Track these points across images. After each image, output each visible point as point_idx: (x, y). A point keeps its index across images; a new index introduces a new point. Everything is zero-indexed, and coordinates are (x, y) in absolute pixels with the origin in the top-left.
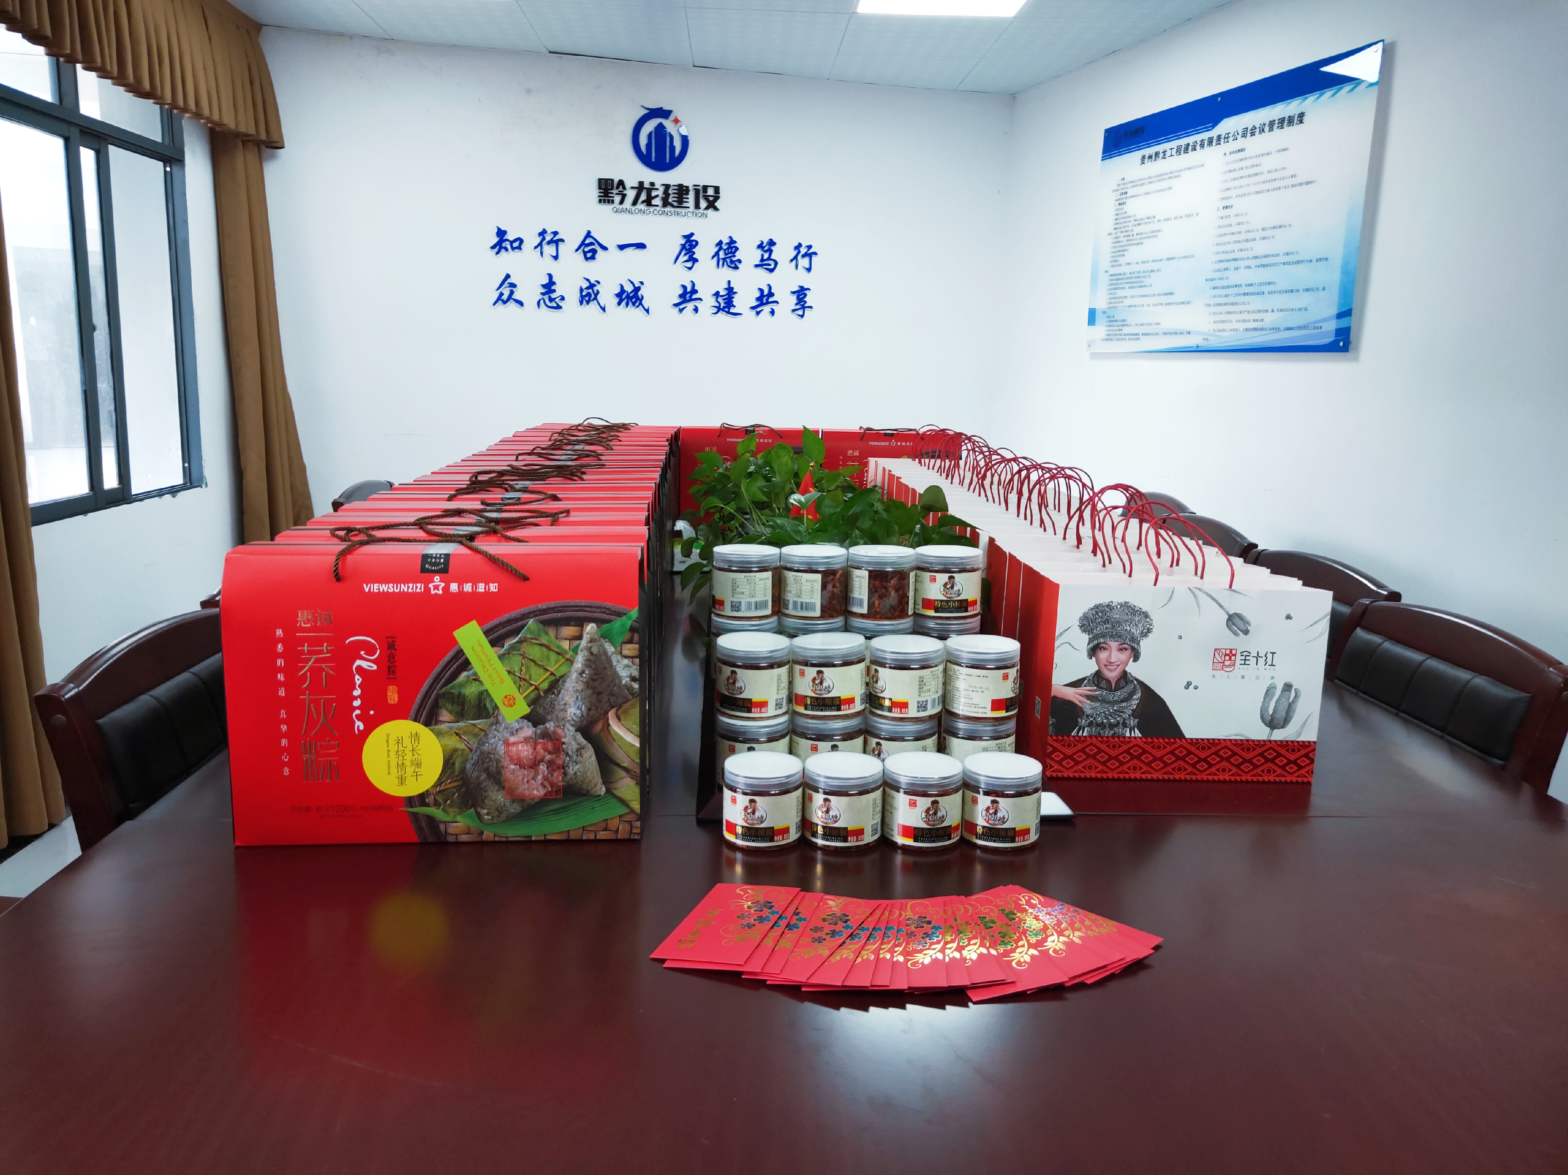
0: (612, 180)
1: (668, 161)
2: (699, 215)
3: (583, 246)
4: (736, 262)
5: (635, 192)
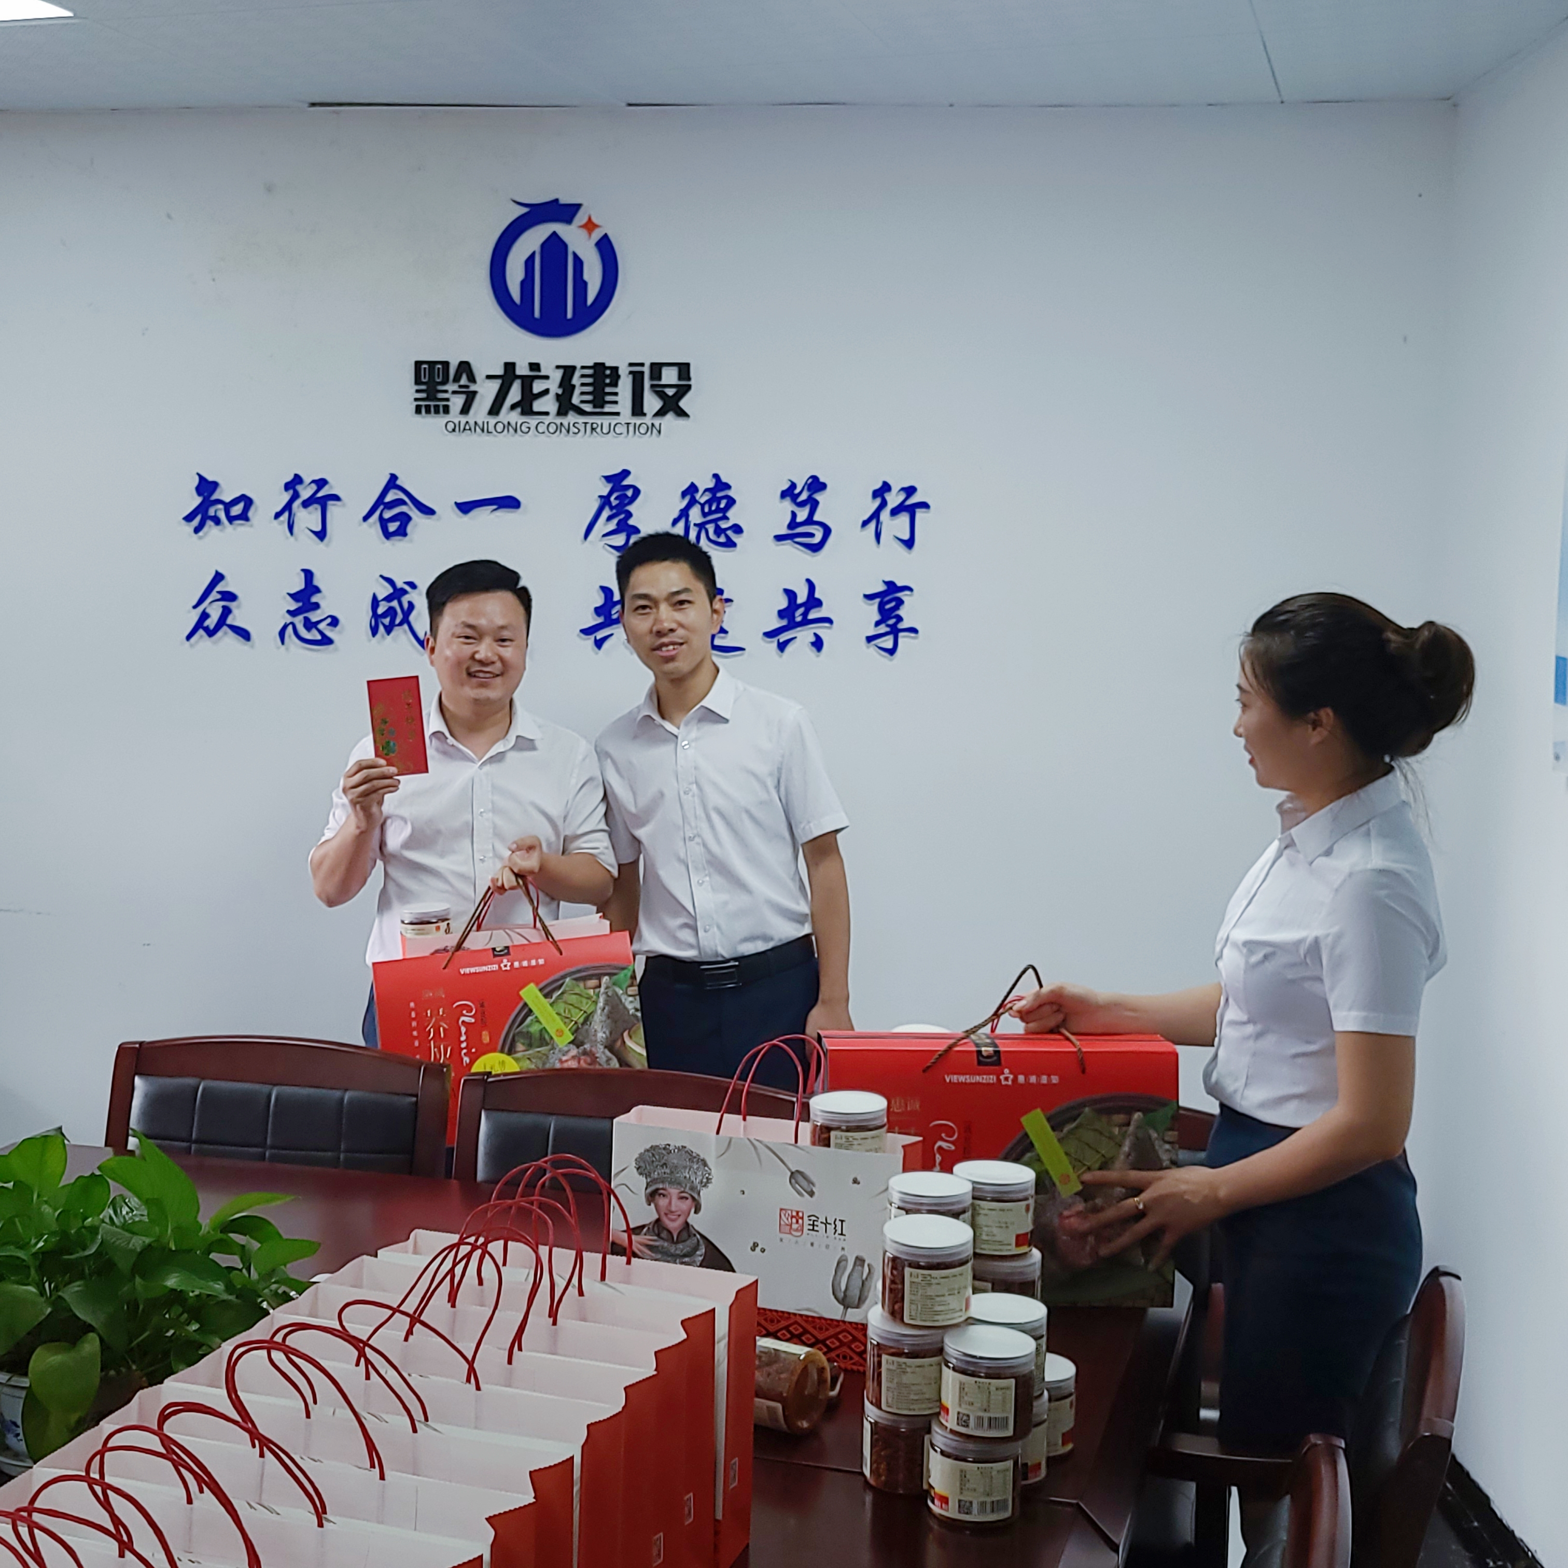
0: (446, 364)
1: (570, 315)
2: (643, 430)
3: (382, 507)
4: (729, 533)
5: (495, 385)
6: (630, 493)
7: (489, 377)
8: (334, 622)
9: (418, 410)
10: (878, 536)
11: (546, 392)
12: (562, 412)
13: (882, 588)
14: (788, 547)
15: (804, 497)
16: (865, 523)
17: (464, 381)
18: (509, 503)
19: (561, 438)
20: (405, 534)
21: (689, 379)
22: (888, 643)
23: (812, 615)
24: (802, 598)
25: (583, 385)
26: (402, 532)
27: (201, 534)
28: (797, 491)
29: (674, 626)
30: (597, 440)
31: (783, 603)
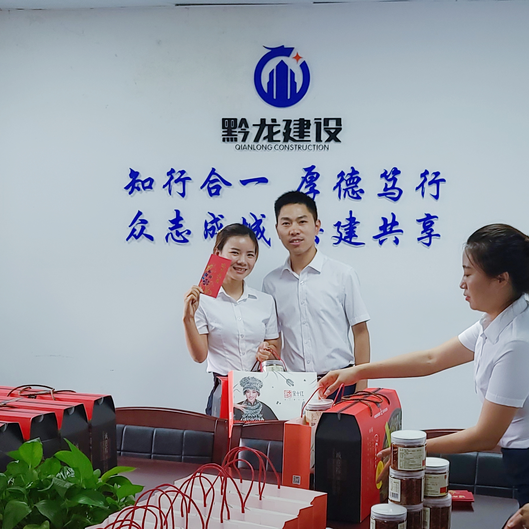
0: (236, 120)
1: (289, 97)
2: (321, 148)
3: (208, 182)
4: (358, 193)
5: (257, 129)
6: (315, 176)
7: (254, 125)
8: (189, 232)
9: (224, 140)
10: (423, 194)
11: (279, 131)
12: (285, 140)
13: (425, 217)
14: (384, 198)
15: (391, 177)
16: (417, 188)
17: (243, 127)
18: (264, 180)
19: (285, 152)
20: (218, 194)
21: (341, 125)
22: (427, 241)
23: (394, 229)
24: (390, 221)
25: (295, 128)
26: (217, 193)
27: (132, 194)
28: (388, 174)
29: (299, 232)
30: (301, 152)
31: (382, 224)
